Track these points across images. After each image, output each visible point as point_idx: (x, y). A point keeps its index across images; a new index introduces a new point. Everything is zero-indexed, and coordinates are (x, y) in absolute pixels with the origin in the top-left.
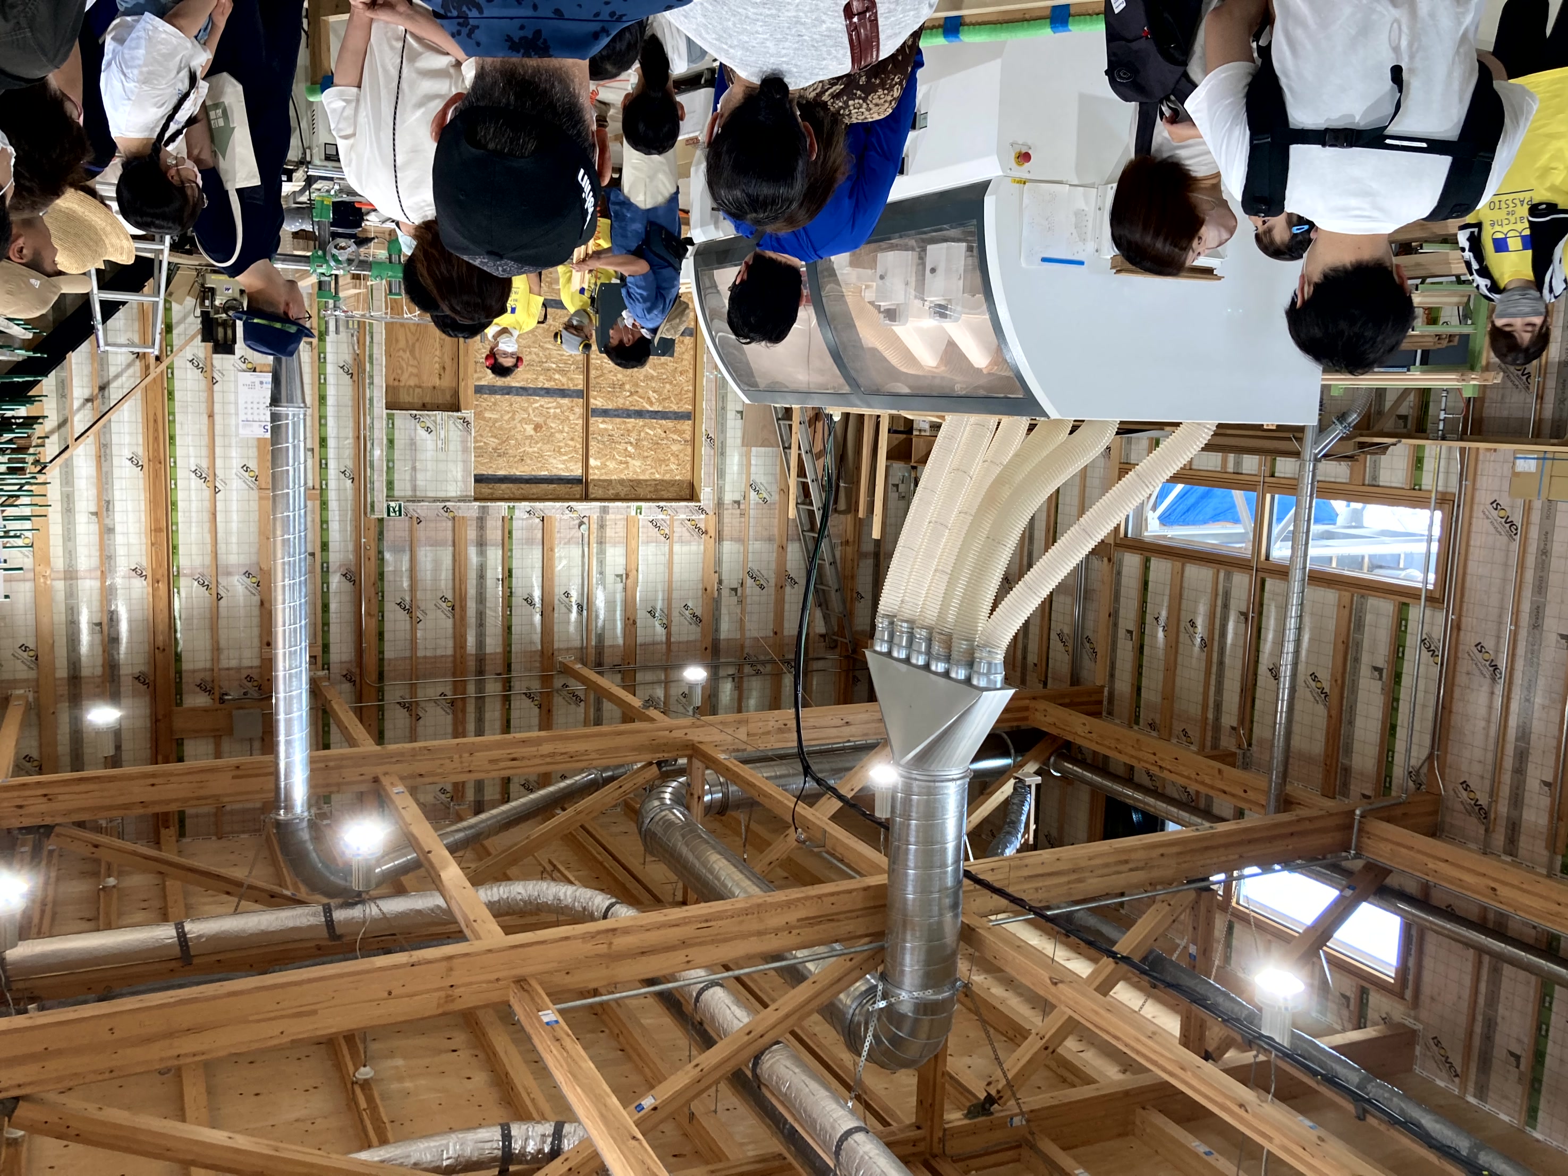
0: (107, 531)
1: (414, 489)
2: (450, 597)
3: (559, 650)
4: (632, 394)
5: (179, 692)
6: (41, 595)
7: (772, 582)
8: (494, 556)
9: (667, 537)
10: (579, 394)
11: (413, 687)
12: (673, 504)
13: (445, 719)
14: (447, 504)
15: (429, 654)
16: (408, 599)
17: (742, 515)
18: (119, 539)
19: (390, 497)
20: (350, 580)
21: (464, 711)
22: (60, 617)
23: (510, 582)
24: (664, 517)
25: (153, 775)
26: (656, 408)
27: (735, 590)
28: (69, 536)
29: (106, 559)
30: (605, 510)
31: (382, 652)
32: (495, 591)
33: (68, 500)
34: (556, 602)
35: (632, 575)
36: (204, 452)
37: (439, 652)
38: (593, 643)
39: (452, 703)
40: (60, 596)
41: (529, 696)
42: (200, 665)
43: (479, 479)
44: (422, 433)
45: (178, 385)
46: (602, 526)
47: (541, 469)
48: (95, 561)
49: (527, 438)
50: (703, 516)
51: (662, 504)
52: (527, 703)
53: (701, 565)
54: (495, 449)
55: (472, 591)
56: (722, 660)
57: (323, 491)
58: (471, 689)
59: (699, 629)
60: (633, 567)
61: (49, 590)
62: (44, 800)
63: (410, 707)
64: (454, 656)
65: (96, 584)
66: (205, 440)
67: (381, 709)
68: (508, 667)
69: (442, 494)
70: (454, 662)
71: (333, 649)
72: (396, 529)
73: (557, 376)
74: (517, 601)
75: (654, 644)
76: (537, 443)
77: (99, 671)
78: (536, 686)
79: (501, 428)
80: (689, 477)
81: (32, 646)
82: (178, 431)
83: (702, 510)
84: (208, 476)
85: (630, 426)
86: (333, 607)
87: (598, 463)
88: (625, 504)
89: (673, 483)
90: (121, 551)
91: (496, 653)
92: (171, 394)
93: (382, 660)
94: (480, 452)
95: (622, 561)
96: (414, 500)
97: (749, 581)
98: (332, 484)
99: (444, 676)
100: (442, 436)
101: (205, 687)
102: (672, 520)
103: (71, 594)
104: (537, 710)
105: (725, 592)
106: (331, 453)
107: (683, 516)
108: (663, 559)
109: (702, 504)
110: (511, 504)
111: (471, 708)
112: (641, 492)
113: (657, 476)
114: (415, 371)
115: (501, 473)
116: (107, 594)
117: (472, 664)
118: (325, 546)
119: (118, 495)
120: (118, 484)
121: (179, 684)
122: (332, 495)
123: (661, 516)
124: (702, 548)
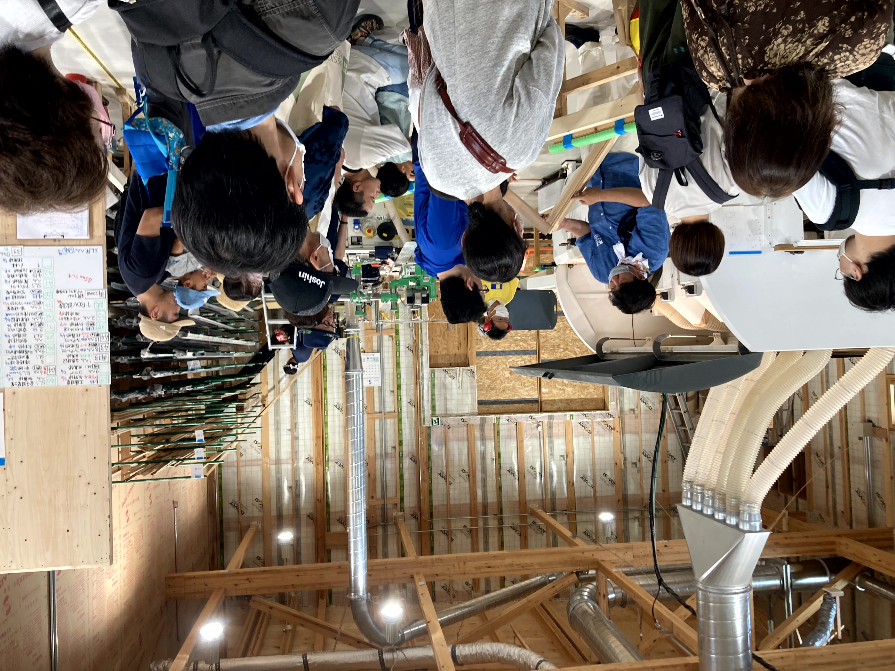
0: (295, 439)
1: (446, 410)
2: (466, 469)
3: (530, 501)
4: (564, 350)
5: (329, 524)
6: (265, 472)
8: (490, 445)
9: (589, 432)
10: (533, 352)
11: (449, 522)
12: (592, 412)
13: (468, 541)
14: (464, 417)
15: (457, 502)
16: (444, 471)
17: (636, 417)
18: (301, 442)
19: (433, 415)
20: (414, 461)
21: (477, 536)
22: (273, 484)
23: (500, 461)
24: (587, 420)
25: (298, 570)
27: (635, 464)
28: (278, 442)
29: (295, 453)
30: (551, 418)
31: (431, 502)
32: (491, 466)
33: (277, 423)
34: (526, 472)
35: (570, 455)
36: (341, 396)
37: (463, 502)
38: (549, 497)
39: (471, 531)
40: (273, 473)
41: (513, 528)
42: (339, 509)
43: (480, 403)
44: (449, 379)
45: (328, 362)
46: (550, 427)
47: (514, 395)
48: (289, 455)
49: (506, 379)
50: (611, 419)
51: (585, 413)
52: (512, 532)
53: (612, 449)
54: (489, 386)
55: (479, 467)
56: (630, 508)
57: (399, 413)
58: (481, 524)
59: (614, 489)
60: (570, 451)
61: (269, 470)
62: (247, 582)
63: (447, 533)
64: (470, 504)
65: (289, 466)
66: (341, 390)
67: (432, 534)
68: (501, 511)
69: (460, 412)
70: (471, 507)
71: (406, 500)
72: (437, 432)
73: (521, 343)
74: (504, 471)
75: (586, 497)
76: (512, 381)
77: (291, 512)
78: (517, 523)
79: (491, 374)
80: (602, 396)
81: (260, 499)
82: (329, 386)
83: (611, 415)
86: (406, 476)
87: (547, 391)
88: (563, 414)
89: (592, 400)
90: (301, 449)
91: (493, 503)
92: (325, 367)
93: (431, 506)
94: (480, 388)
95: (564, 447)
96: (447, 416)
97: (644, 459)
98: (404, 409)
99: (466, 516)
100: (460, 380)
101: (341, 521)
102: (592, 422)
103: (278, 472)
104: (519, 537)
105: (629, 465)
106: (404, 393)
107: (599, 420)
108: (588, 446)
109: (610, 412)
110: (498, 416)
111: (481, 535)
112: (573, 406)
113: (582, 396)
114: (445, 346)
115: (493, 398)
116: (295, 471)
117: (480, 509)
118: (401, 443)
119: (300, 420)
120: (300, 414)
121: (328, 519)
122: (404, 415)
123: (585, 420)
124: (612, 438)
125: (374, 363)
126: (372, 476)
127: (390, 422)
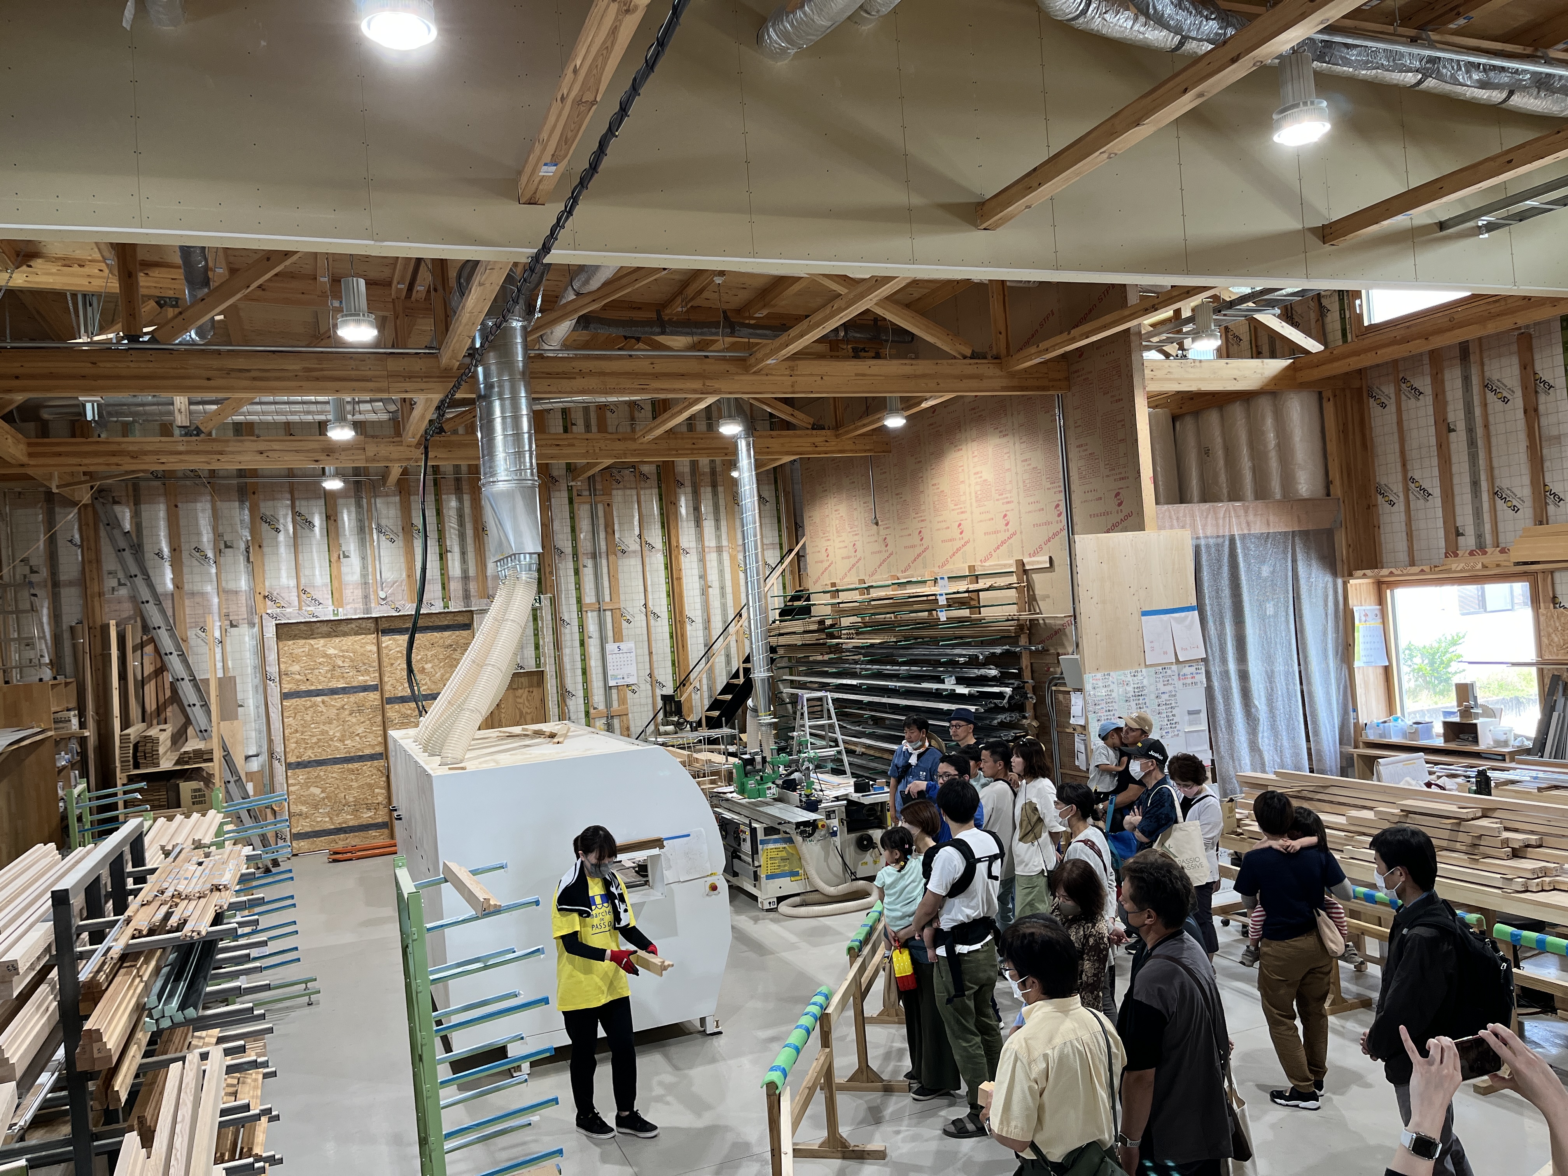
0: (703, 577)
4: (343, 708)
5: (659, 474)
7: (185, 555)
8: (454, 570)
9: (304, 592)
10: (390, 701)
12: (302, 620)
17: (227, 615)
18: (696, 572)
19: (538, 609)
22: (723, 524)
23: (441, 549)
24: (309, 609)
26: (319, 699)
27: (227, 546)
28: (721, 572)
29: (702, 560)
30: (368, 610)
32: (452, 542)
33: (723, 595)
34: (401, 535)
35: (334, 558)
36: (653, 630)
40: (724, 536)
42: (648, 492)
43: (469, 627)
45: (670, 670)
46: (366, 597)
48: (708, 557)
50: (269, 611)
51: (314, 619)
53: (268, 567)
54: (455, 650)
55: (470, 540)
56: (234, 482)
57: (580, 611)
59: (263, 510)
60: (334, 564)
61: (729, 540)
65: (707, 544)
66: (653, 637)
71: (566, 501)
73: (409, 712)
74: (434, 535)
75: (307, 499)
77: (702, 489)
80: (280, 644)
82: (668, 641)
83: (272, 616)
84: (650, 614)
85: (342, 681)
87: (369, 648)
88: (347, 616)
89: (295, 637)
90: (695, 565)
91: (447, 494)
92: (673, 664)
95: (345, 569)
97: (211, 554)
98: (575, 615)
101: (645, 477)
102: (301, 606)
103: (718, 537)
105: (241, 546)
106: (577, 637)
107: (288, 610)
108: (306, 571)
109: (273, 622)
110: (444, 610)
112: (325, 629)
113: (312, 642)
114: (519, 700)
115: (450, 633)
116: (700, 537)
117: (465, 487)
118: (577, 572)
119: (698, 599)
120: (698, 606)
121: (659, 480)
122: (574, 608)
123: (312, 608)
124: (267, 584)
125: (616, 672)
126: (610, 531)
127: (589, 598)
